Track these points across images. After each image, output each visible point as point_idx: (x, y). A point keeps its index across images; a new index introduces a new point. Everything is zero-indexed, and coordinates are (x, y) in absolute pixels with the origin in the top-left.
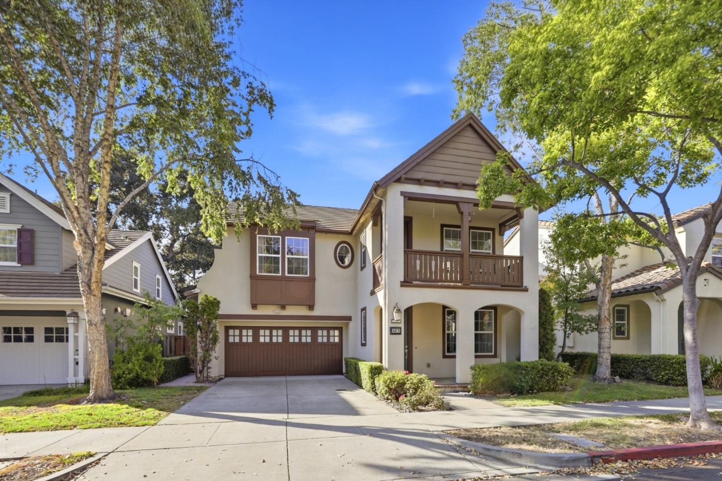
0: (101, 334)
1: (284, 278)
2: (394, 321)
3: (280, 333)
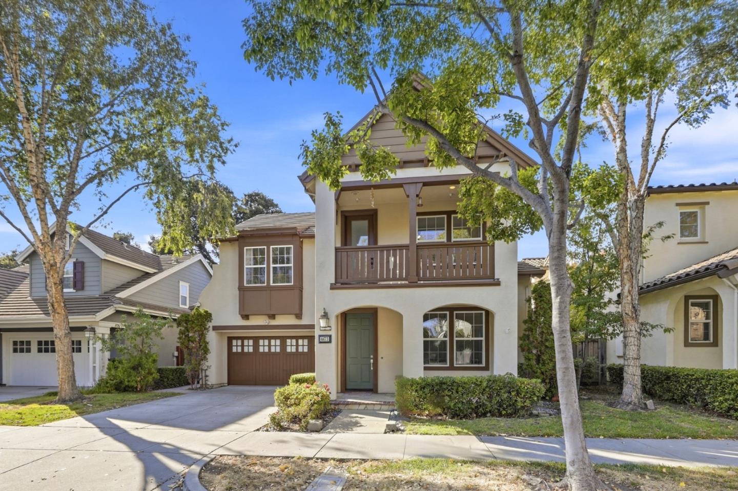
0: (64, 346)
1: (269, 288)
2: (322, 329)
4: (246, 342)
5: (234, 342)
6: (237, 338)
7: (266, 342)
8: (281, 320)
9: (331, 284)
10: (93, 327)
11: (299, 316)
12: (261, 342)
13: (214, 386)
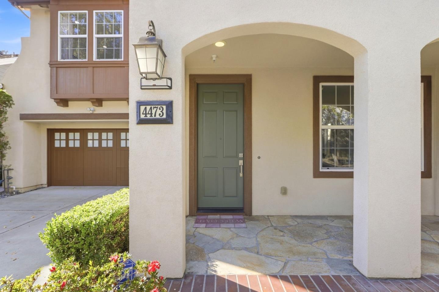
3: (110, 135)
4: (71, 135)
5: (57, 136)
6: (60, 131)
7: (96, 135)
8: (108, 108)
12: (90, 135)
13: (23, 191)
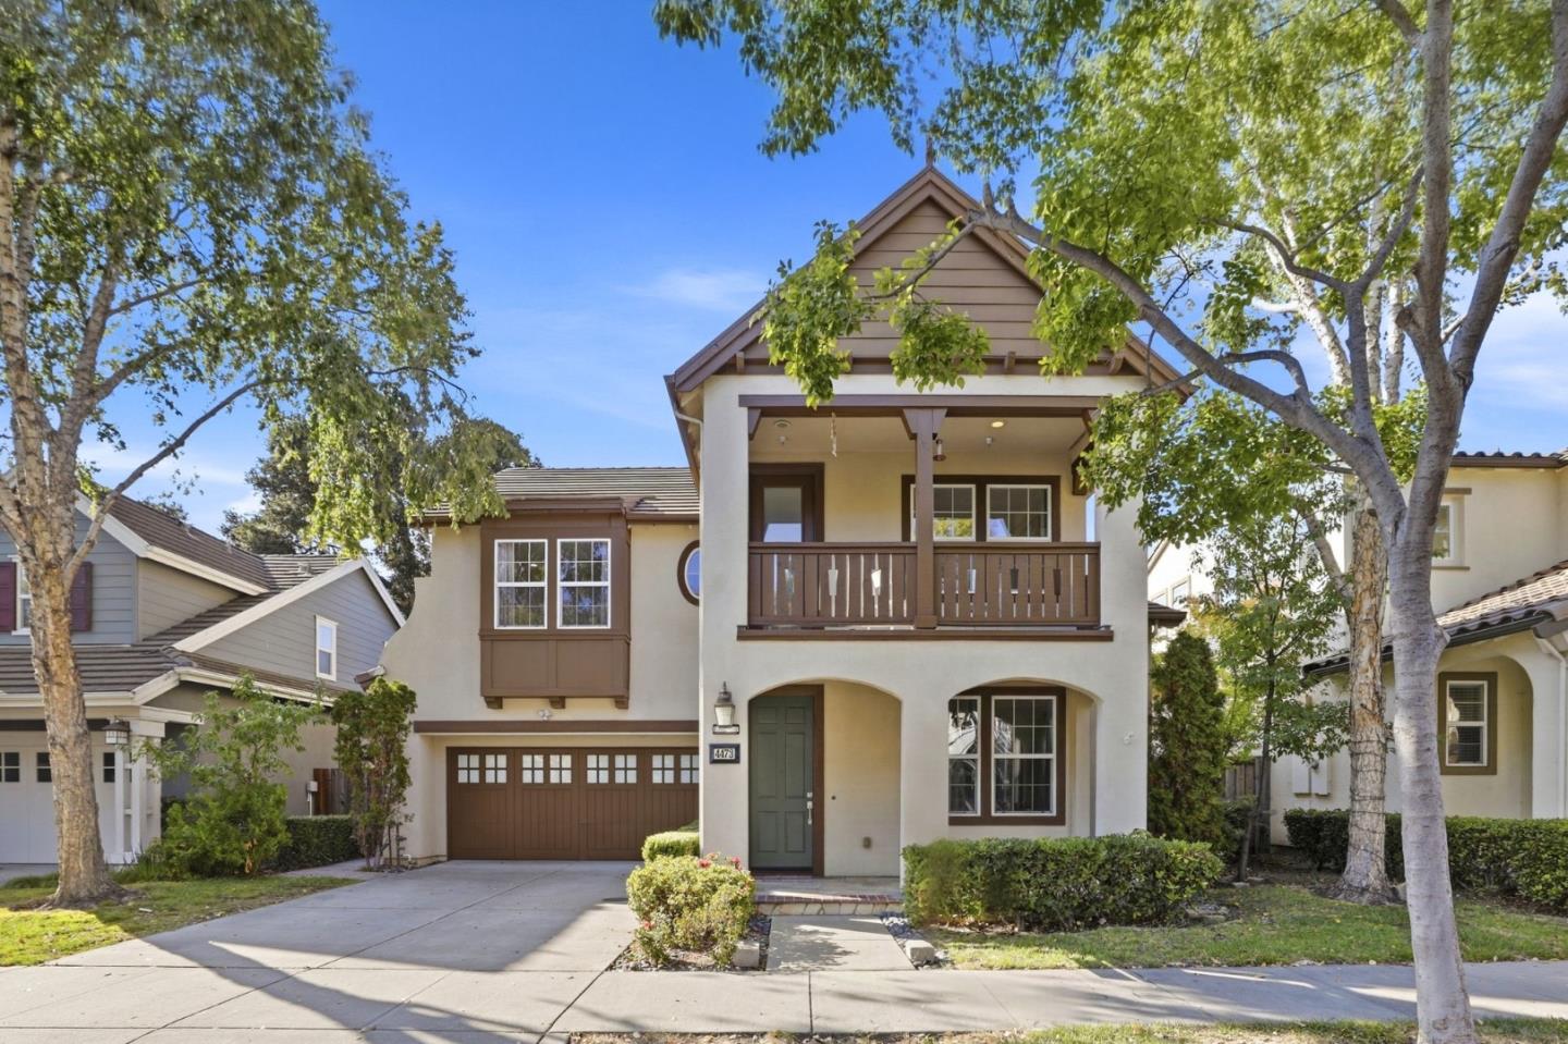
1: (552, 635)
2: (717, 729)
3: (567, 761)
4: (490, 761)
5: (462, 761)
6: (469, 751)
7: (539, 761)
8: (576, 711)
9: (739, 627)
10: (124, 719)
11: (622, 702)
12: (527, 760)
13: (420, 863)
